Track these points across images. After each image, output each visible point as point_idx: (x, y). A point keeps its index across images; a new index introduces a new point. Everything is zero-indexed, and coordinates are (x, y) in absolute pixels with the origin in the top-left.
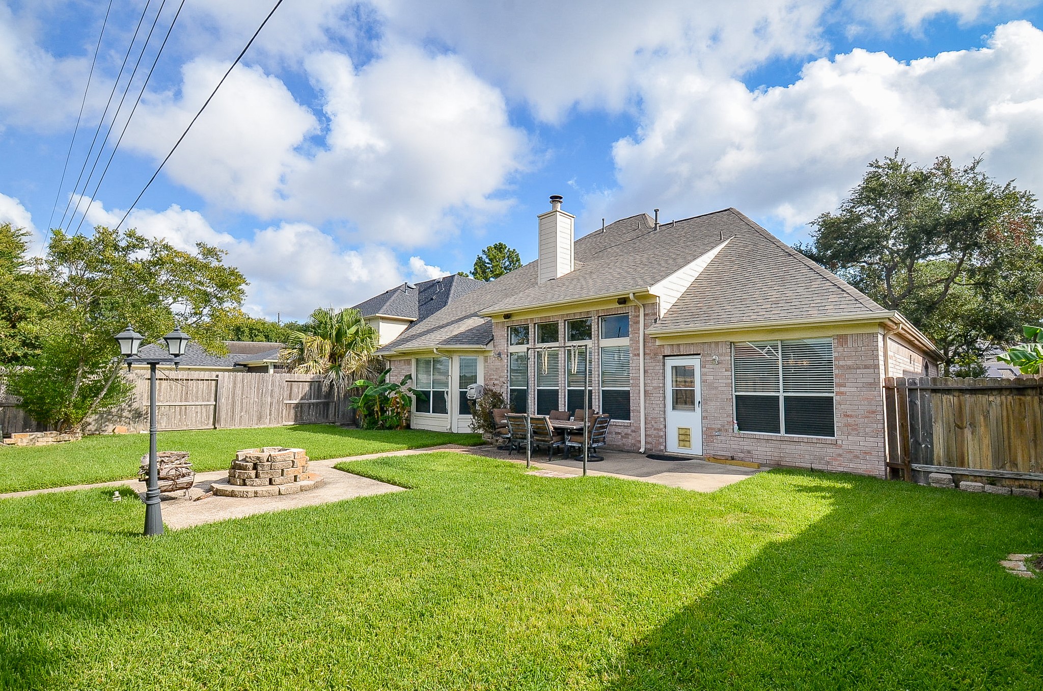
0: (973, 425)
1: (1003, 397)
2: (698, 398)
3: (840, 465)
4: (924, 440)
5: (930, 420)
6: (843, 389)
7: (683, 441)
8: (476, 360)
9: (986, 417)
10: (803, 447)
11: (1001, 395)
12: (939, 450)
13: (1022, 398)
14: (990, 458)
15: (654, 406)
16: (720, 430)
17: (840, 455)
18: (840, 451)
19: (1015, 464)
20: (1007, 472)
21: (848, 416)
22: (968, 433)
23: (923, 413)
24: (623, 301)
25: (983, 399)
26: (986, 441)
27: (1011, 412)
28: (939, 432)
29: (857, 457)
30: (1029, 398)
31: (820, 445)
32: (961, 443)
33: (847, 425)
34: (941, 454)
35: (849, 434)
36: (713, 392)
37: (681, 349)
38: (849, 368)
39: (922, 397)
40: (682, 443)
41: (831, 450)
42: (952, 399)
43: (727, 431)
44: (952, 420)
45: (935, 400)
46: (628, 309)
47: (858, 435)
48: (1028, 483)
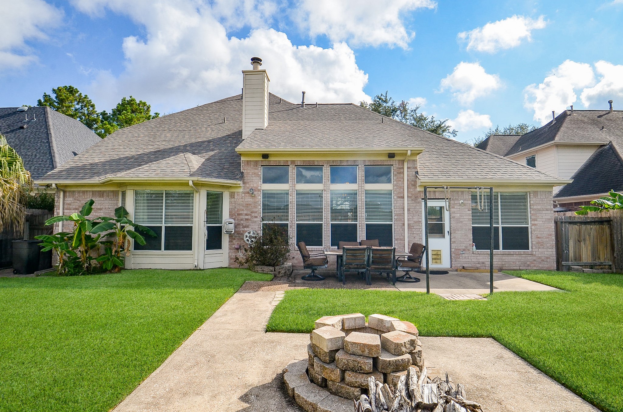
0: (584, 240)
1: (596, 226)
2: (447, 228)
3: (535, 266)
4: (566, 249)
5: (568, 238)
6: (536, 222)
7: (435, 259)
8: (222, 194)
9: (589, 236)
10: (515, 257)
11: (595, 225)
12: (571, 254)
13: (602, 226)
14: (591, 256)
15: (415, 235)
16: (464, 250)
17: (535, 260)
18: (535, 258)
19: (599, 258)
20: (597, 262)
21: (539, 238)
22: (582, 243)
23: (565, 235)
24: (391, 155)
25: (589, 227)
26: (589, 248)
27: (598, 233)
28: (571, 244)
29: (543, 261)
30: (605, 226)
31: (524, 256)
32: (580, 249)
33: (538, 243)
34: (572, 256)
35: (539, 248)
36: (460, 225)
37: (437, 194)
38: (539, 210)
39: (565, 226)
40: (434, 261)
41: (530, 258)
42: (576, 227)
43: (469, 250)
44: (577, 238)
45: (570, 227)
46: (394, 162)
47: (543, 248)
48: (604, 267)
